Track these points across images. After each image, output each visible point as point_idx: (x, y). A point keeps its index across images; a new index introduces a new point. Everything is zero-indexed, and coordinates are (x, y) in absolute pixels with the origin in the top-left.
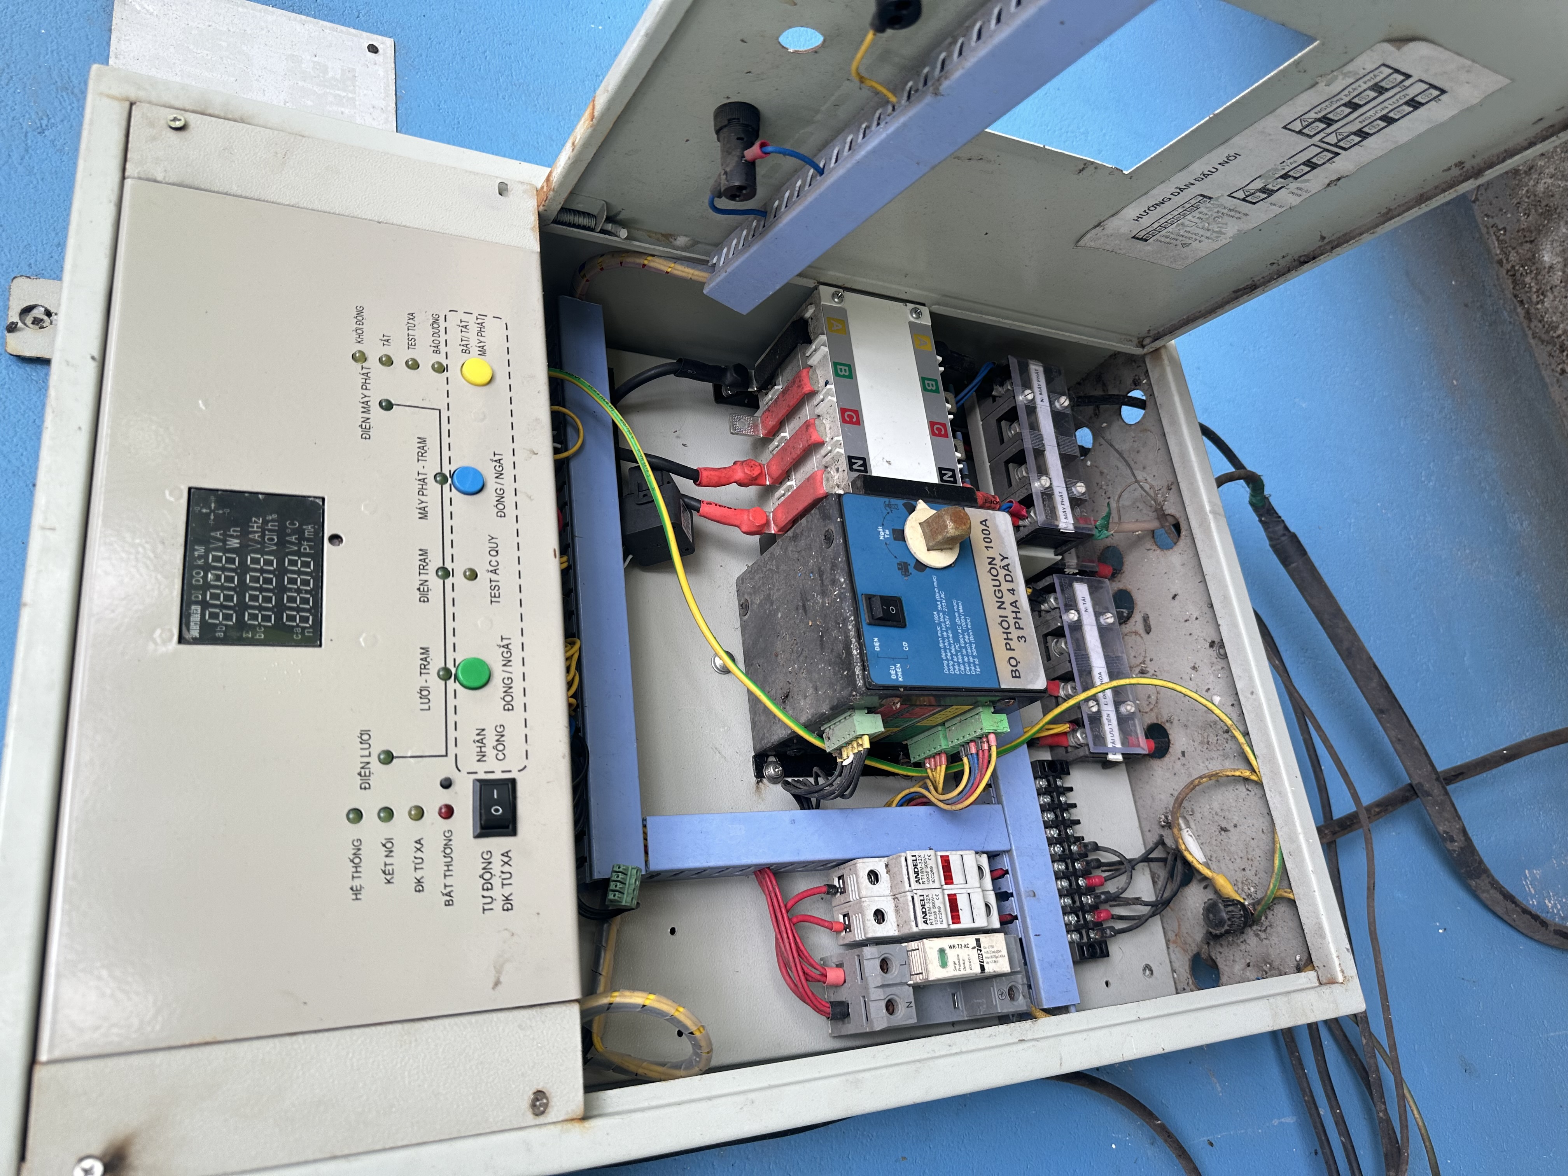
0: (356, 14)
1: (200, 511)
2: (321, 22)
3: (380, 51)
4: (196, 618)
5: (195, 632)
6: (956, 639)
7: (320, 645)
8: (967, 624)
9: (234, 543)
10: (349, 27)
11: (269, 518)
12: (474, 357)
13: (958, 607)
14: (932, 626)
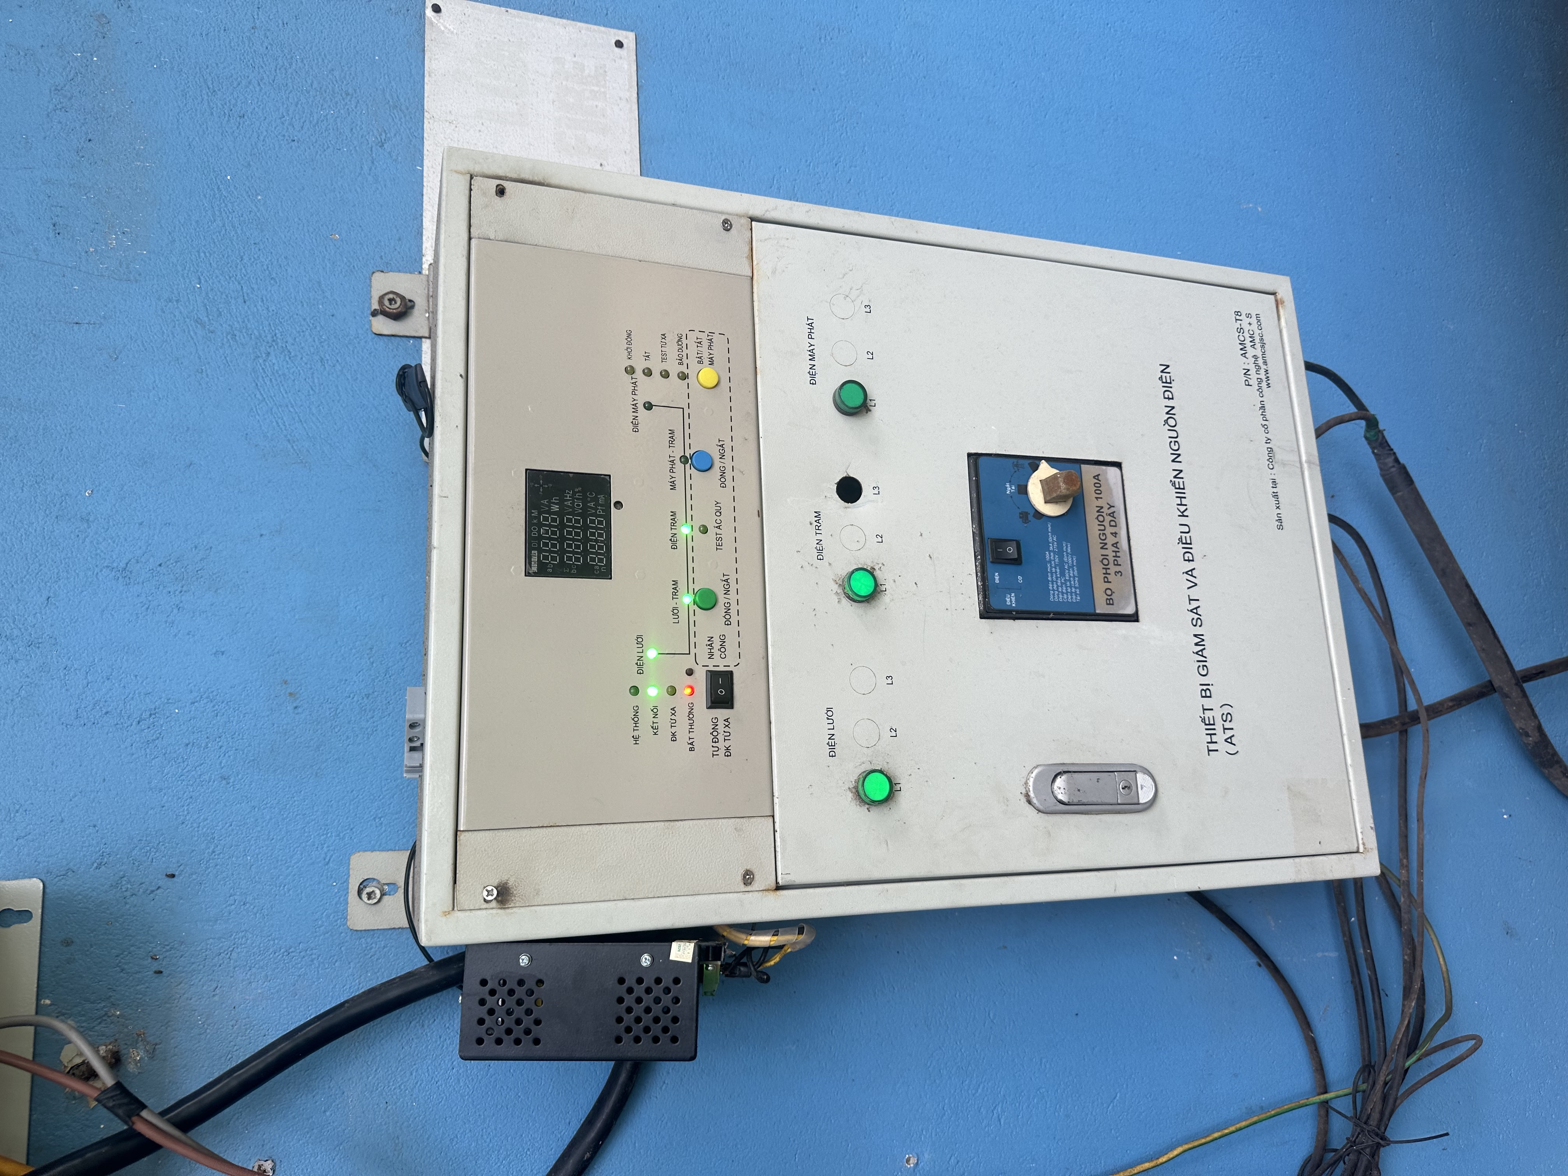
0: (605, 12)
1: (534, 486)
2: (579, 24)
3: (625, 45)
4: (535, 559)
5: (535, 569)
6: (1063, 574)
7: (611, 578)
8: (1073, 562)
9: (555, 508)
10: (599, 25)
11: (577, 490)
12: (706, 367)
13: (1067, 548)
14: (1044, 563)
